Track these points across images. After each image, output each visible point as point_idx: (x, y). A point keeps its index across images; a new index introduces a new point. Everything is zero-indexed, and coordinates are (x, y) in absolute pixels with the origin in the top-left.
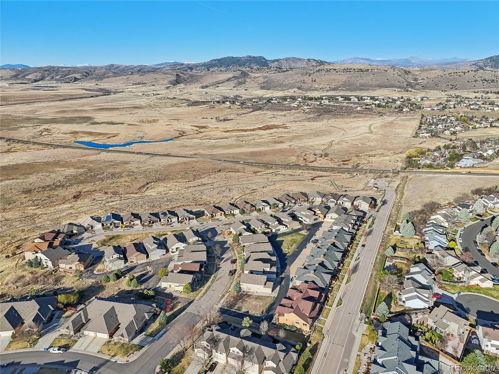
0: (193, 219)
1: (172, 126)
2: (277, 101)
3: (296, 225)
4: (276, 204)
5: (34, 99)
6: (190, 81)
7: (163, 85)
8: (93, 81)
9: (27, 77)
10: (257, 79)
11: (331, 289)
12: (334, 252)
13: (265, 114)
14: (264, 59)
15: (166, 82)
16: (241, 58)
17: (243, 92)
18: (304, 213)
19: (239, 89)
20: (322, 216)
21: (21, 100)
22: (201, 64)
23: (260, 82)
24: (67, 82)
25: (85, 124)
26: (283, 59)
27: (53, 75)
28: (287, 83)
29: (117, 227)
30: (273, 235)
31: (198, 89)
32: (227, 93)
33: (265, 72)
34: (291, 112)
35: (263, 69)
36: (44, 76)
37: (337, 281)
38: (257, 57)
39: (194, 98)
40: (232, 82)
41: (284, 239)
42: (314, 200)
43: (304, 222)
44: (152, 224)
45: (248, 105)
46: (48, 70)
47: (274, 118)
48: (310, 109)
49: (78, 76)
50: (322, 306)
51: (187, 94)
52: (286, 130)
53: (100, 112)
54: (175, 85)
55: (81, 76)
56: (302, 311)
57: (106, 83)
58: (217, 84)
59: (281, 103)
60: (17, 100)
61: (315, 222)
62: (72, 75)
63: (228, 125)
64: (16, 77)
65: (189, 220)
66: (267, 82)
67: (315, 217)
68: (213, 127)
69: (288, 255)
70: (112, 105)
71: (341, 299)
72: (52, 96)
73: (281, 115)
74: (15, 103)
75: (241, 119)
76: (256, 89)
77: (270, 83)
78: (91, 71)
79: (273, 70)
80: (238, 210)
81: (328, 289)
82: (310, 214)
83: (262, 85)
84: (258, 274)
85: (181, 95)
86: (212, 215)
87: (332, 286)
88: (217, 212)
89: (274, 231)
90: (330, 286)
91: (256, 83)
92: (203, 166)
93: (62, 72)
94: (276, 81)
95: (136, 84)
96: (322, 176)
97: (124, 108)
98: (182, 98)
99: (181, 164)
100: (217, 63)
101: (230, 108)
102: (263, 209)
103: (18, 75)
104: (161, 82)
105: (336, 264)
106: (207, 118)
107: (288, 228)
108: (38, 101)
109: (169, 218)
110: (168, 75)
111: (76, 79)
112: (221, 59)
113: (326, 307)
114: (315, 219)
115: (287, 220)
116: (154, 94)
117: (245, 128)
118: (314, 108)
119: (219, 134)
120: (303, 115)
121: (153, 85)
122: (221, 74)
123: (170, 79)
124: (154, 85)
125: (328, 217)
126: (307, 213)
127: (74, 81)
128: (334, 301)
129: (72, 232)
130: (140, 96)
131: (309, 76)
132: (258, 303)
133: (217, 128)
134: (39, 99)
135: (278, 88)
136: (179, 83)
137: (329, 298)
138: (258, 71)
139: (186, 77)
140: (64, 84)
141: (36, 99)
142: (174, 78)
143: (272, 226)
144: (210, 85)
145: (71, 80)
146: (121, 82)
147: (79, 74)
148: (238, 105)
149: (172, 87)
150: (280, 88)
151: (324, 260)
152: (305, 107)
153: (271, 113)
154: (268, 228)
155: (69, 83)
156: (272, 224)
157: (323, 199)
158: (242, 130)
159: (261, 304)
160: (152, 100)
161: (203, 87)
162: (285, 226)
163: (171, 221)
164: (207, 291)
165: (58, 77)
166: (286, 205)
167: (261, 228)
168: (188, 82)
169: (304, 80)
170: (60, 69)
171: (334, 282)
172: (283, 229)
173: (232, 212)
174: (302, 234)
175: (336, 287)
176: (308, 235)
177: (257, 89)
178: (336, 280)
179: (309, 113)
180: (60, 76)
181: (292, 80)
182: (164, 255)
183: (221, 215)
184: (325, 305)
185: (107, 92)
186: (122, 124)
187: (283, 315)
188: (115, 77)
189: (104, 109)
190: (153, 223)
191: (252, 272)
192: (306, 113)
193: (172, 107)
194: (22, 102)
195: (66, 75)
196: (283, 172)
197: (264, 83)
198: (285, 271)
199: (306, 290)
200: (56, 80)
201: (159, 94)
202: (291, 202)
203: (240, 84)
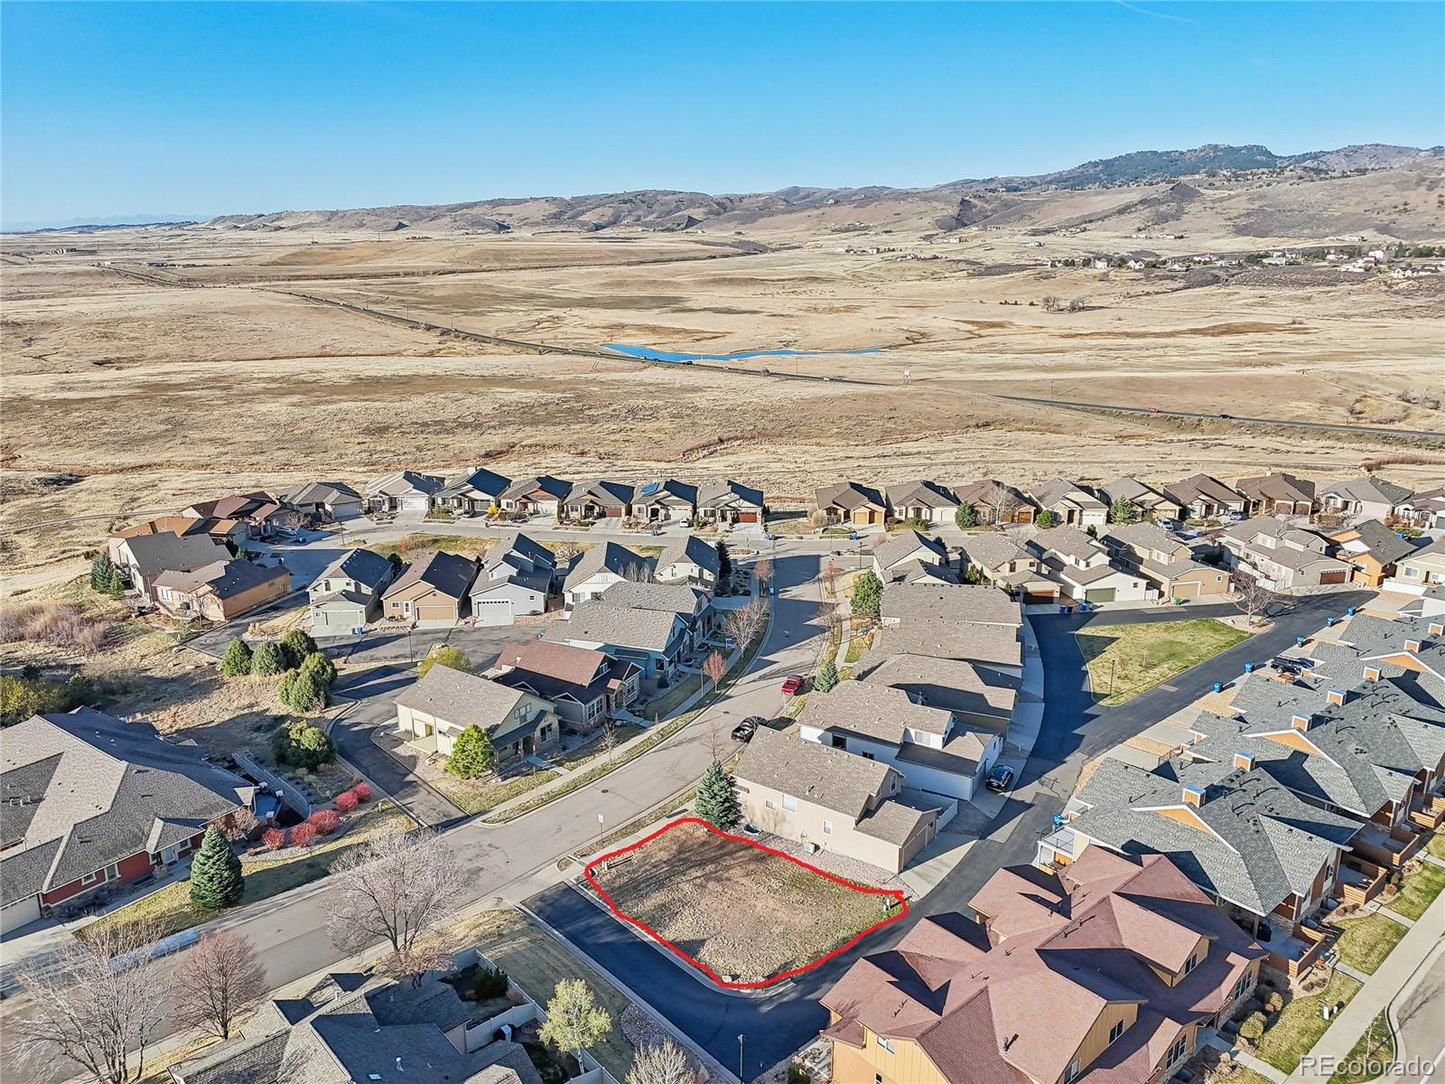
0: (751, 518)
1: (896, 321)
2: (1284, 260)
3: (1209, 587)
4: (1141, 505)
5: (568, 260)
6: (1001, 217)
7: (917, 230)
8: (732, 225)
9: (580, 219)
10: (1225, 204)
11: (1318, 936)
12: (1400, 720)
13: (1229, 295)
14: (1268, 153)
15: (926, 221)
16: (1182, 153)
17: (1164, 244)
18: (1270, 543)
19: (1154, 234)
20: (1373, 568)
21: (538, 260)
22: (1050, 178)
23: (1234, 213)
24: (668, 230)
25: (657, 311)
26: (1337, 151)
27: (640, 212)
28: (1336, 214)
29: (473, 514)
30: (1067, 613)
31: (1019, 238)
32: (1110, 245)
33: (1258, 184)
34: (1334, 288)
35: (1256, 174)
36: (619, 217)
37: (1386, 897)
38: (1239, 149)
39: (996, 258)
40: (1134, 215)
41: (1120, 634)
42: (1350, 512)
43: (1262, 583)
44: (596, 518)
45: (1170, 271)
46: (631, 201)
47: (1264, 305)
48: (1414, 279)
49: (697, 213)
50: (1216, 1043)
51: (980, 250)
52: (1302, 338)
53: (713, 289)
54: (951, 231)
55: (706, 214)
56: (1001, 1043)
57: (763, 229)
58: (1083, 223)
59: (1299, 264)
60: (526, 261)
61: (1329, 589)
62: (685, 212)
63: (1082, 322)
64: (557, 217)
65: (735, 520)
66: (1261, 210)
67: (1332, 566)
68: (1026, 324)
69: (1105, 702)
70: (748, 274)
71: (1382, 1032)
72: (612, 254)
73: (1291, 299)
74: (522, 265)
75: (1133, 306)
76: (1216, 235)
77: (1271, 214)
78: (731, 201)
79: (1291, 178)
80: (955, 509)
81: (1298, 935)
82: (1301, 548)
83: (1242, 222)
84: (871, 757)
85: (961, 251)
86: (831, 511)
87: (1333, 918)
88: (856, 504)
89: (1078, 593)
90: (1316, 919)
91: (1220, 218)
92: (930, 409)
93: (662, 205)
94: (1295, 207)
95: (841, 231)
96: (1422, 463)
97: (779, 280)
98: (960, 257)
99: (855, 398)
100: (1102, 171)
101: (1104, 278)
102: (1070, 520)
103: (561, 213)
104: (914, 222)
105: (1397, 788)
106: (1016, 303)
107: (1161, 595)
108: (575, 263)
109: (657, 502)
110: (935, 204)
111: (691, 222)
112: (1116, 159)
113: (1245, 1057)
114: (1327, 578)
115: (1163, 559)
116: (878, 250)
117: (1143, 330)
118: (1433, 277)
119: (1039, 342)
120: (1383, 297)
121: (886, 232)
122: (1101, 194)
123: (939, 215)
124: (891, 231)
125: (1408, 572)
126: (1288, 543)
127: (687, 227)
128: (1321, 1032)
129: (320, 505)
130: (838, 254)
131: (1430, 189)
132: (782, 914)
133: (1041, 327)
134: (579, 259)
135: (1303, 229)
136: (964, 225)
137: (1287, 996)
138: (1233, 182)
139: (990, 208)
140: (661, 234)
141: (574, 259)
142: (953, 211)
143: (1075, 574)
144: (1060, 228)
145: (679, 225)
146: (801, 227)
147: (702, 210)
148: (1136, 271)
149: (940, 236)
150: (1305, 231)
151: (1306, 745)
152: (1395, 275)
153: (1253, 292)
154: (1051, 577)
155: (673, 230)
156: (1077, 562)
157: (1400, 509)
158: (1127, 335)
159: (803, 920)
160: (867, 263)
161: (1035, 233)
162: (1143, 583)
163: (667, 517)
164: (574, 787)
165: (650, 218)
166: (1196, 516)
167: (1012, 569)
168: (991, 223)
169: (1406, 204)
170: (659, 197)
171: (1353, 895)
172: (1128, 592)
173: (925, 514)
174: (1231, 630)
175: (1361, 934)
176: (1262, 638)
177: (1221, 234)
178: (1378, 890)
179: (1408, 294)
180: (655, 215)
181: (1357, 204)
182: (535, 613)
183: (871, 521)
184: (1241, 1042)
185: (759, 249)
186: (755, 312)
187: (859, 1040)
188: (790, 212)
189: (725, 280)
190: (602, 515)
191: (839, 739)
192: (1396, 293)
193: (922, 278)
194: (537, 264)
195: (669, 213)
196: (1246, 440)
197: (1249, 215)
198: (1051, 775)
199: (1105, 900)
200: (646, 225)
201: (893, 250)
202: (1226, 508)
203: (1162, 219)
